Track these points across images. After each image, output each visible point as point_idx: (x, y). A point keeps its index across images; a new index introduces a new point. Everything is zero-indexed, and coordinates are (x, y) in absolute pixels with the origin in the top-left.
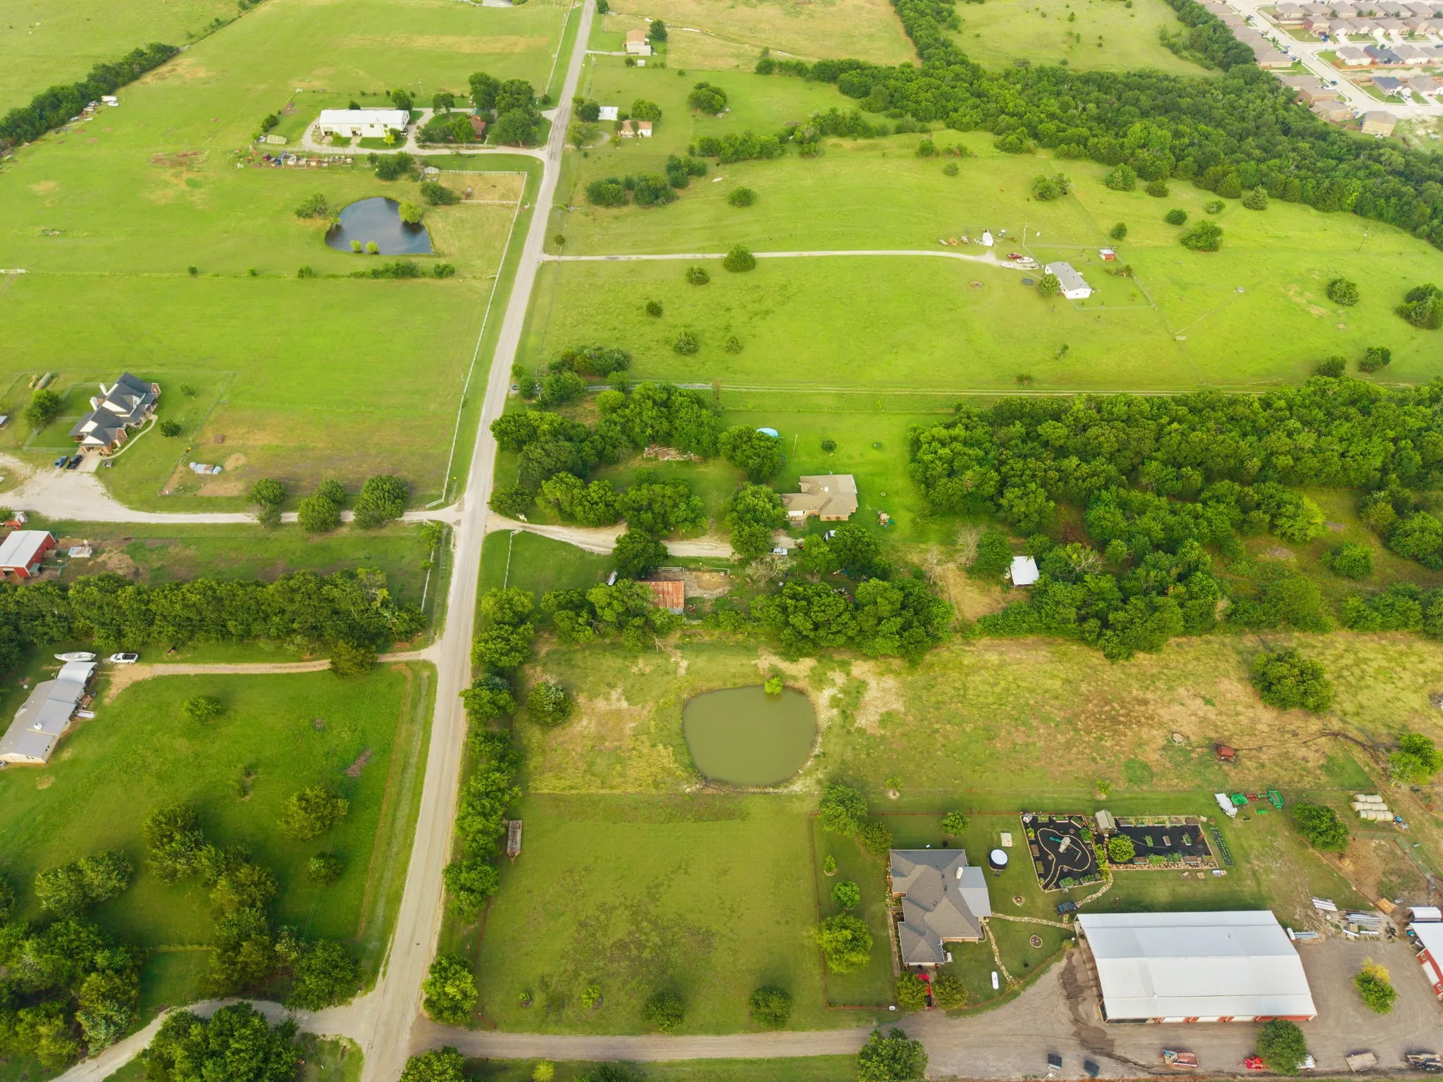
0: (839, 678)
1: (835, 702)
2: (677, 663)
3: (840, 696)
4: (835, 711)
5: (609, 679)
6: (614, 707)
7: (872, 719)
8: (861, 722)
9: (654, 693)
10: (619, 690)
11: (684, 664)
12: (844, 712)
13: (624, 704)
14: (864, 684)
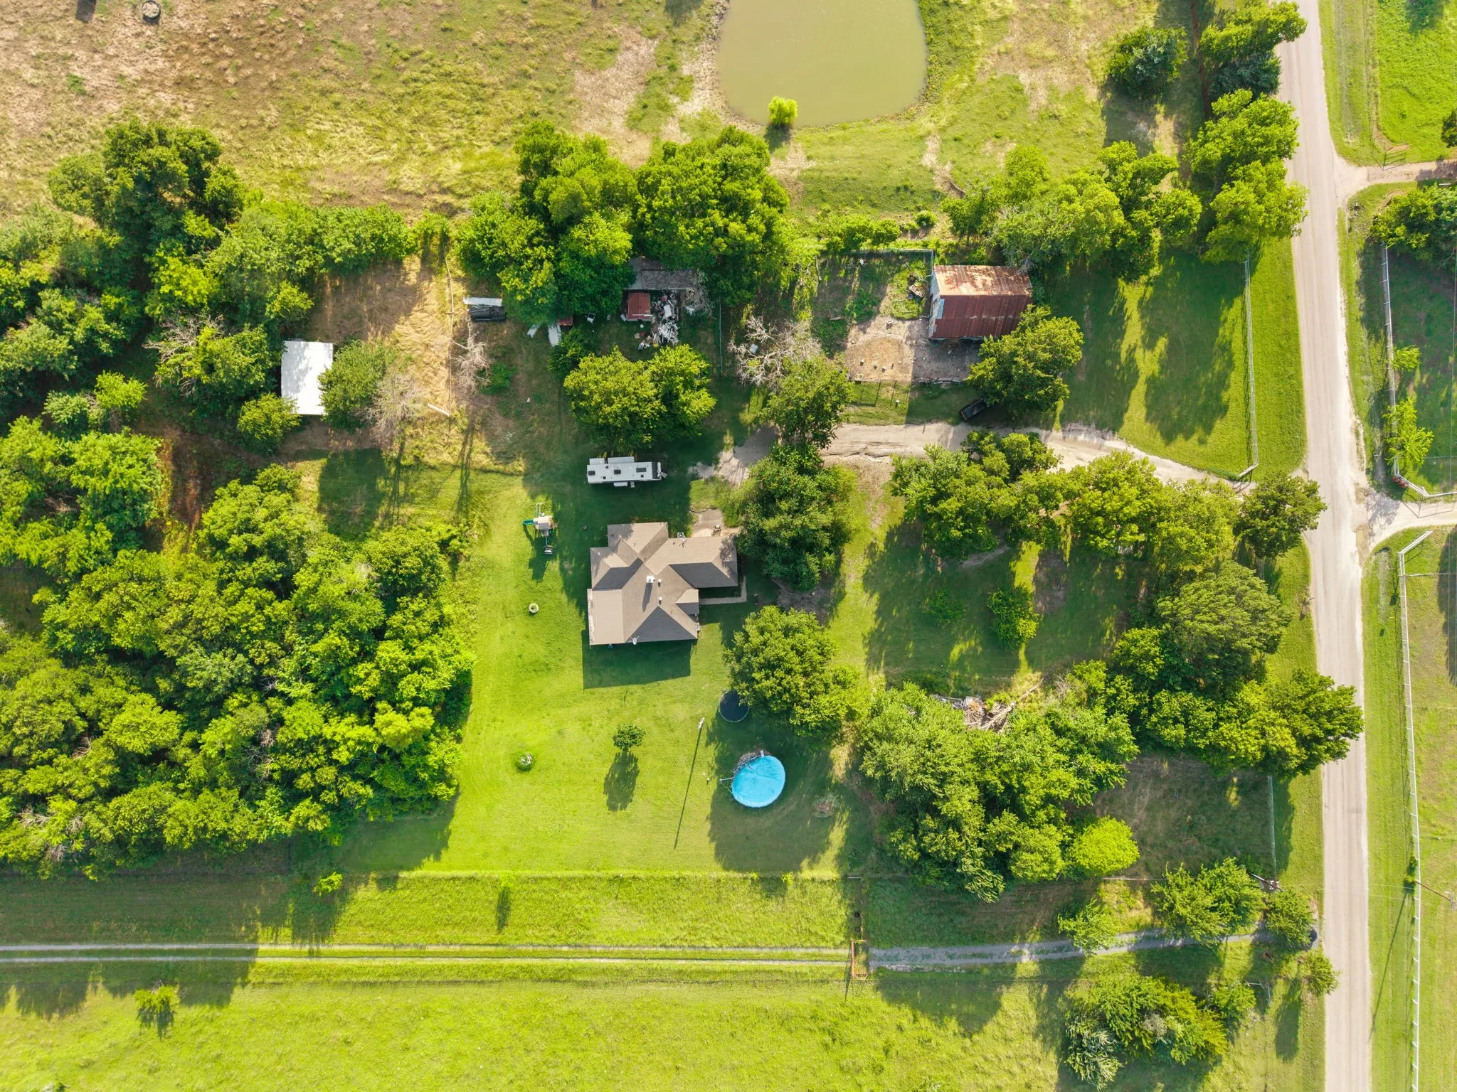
0: (674, 135)
1: (685, 87)
2: (941, 161)
3: (674, 100)
4: (686, 71)
5: (1053, 128)
6: (1040, 73)
7: (630, 56)
8: (646, 49)
9: (977, 99)
10: (1033, 106)
11: (929, 160)
12: (673, 68)
13: (1024, 78)
14: (634, 123)
